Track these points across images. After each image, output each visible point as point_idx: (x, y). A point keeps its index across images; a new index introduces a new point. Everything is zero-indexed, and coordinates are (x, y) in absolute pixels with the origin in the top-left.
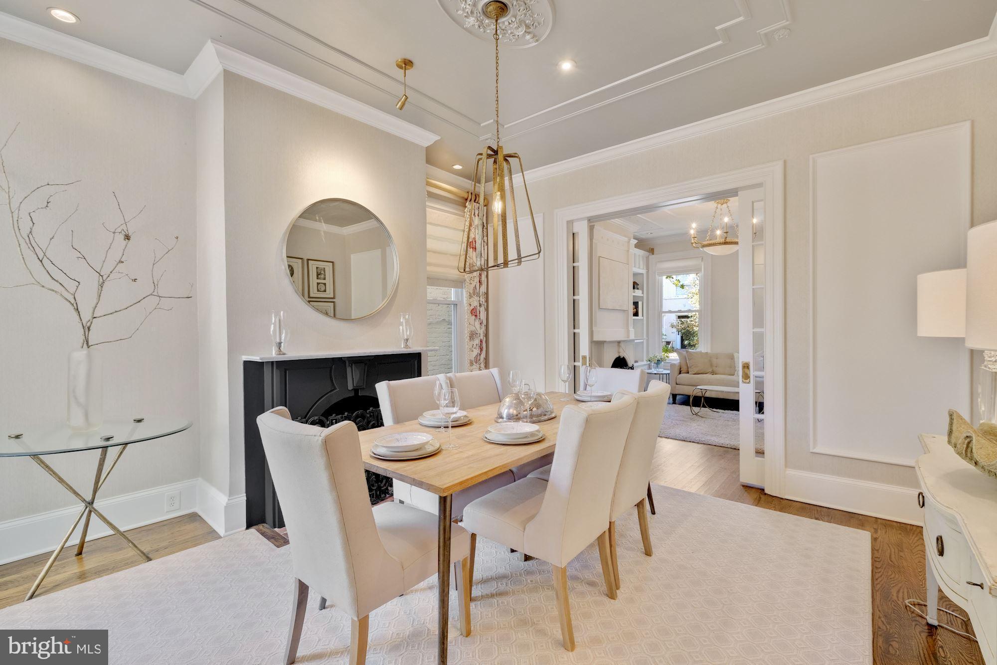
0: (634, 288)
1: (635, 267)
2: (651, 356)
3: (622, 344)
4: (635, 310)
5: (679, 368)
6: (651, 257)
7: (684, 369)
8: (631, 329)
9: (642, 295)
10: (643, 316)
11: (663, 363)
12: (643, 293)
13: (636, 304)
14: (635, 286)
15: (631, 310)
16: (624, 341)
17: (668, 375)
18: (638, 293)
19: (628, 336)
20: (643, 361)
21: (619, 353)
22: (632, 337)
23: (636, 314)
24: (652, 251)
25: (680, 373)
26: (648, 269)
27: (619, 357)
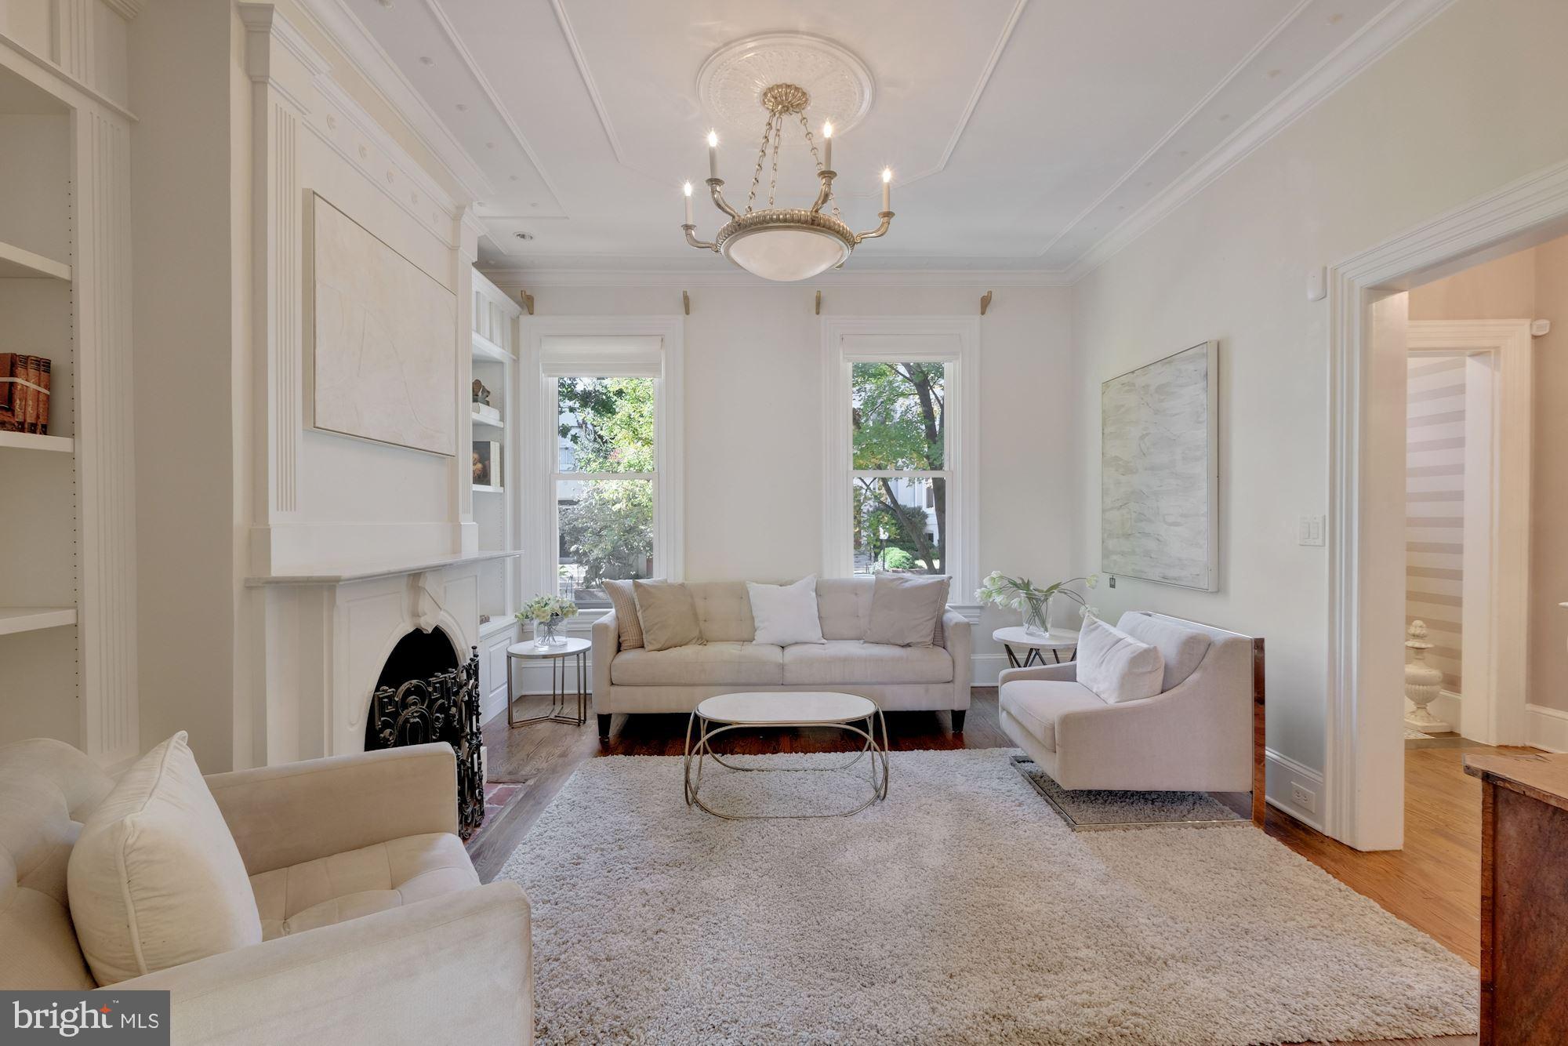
0: (475, 400)
1: (478, 331)
2: (529, 599)
3: (430, 583)
4: (479, 466)
5: (617, 633)
6: (526, 320)
7: (630, 637)
8: (468, 523)
9: (501, 425)
10: (502, 484)
11: (565, 621)
12: (502, 419)
13: (481, 450)
14: (480, 393)
15: (467, 463)
16: (437, 569)
17: (581, 655)
18: (488, 415)
19: (456, 549)
20: (504, 614)
21: (416, 615)
22: (471, 548)
23: (482, 477)
24: (527, 303)
25: (619, 650)
26: (515, 349)
27: (418, 633)
